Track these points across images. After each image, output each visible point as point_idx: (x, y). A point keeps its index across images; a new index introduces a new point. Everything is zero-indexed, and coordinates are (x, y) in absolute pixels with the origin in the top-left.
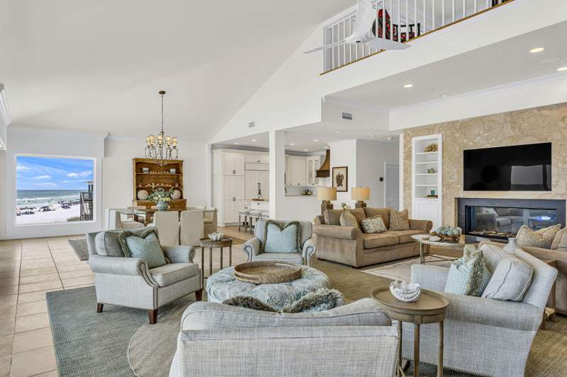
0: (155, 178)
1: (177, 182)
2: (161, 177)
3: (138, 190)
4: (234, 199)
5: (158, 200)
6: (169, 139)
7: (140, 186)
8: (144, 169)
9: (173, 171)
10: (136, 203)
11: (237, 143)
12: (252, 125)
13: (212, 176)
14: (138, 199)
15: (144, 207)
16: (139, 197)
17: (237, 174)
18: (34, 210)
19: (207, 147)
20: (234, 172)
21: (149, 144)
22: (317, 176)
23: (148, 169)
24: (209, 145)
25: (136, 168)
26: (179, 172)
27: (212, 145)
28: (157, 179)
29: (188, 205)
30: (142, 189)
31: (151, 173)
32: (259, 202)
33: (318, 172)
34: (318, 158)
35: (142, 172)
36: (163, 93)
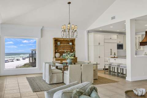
0: (63, 47)
1: (72, 49)
2: (65, 46)
3: (56, 53)
4: (99, 57)
5: (68, 58)
6: (73, 26)
7: (56, 51)
8: (58, 43)
9: (71, 43)
10: (55, 59)
11: (101, 30)
12: (113, 18)
13: (88, 46)
14: (55, 57)
15: (59, 62)
16: (56, 56)
17: (100, 45)
18: (14, 60)
19: (85, 31)
20: (99, 44)
21: (63, 29)
22: (140, 45)
23: (59, 43)
24: (86, 31)
25: (55, 43)
26: (73, 44)
27: (88, 31)
28: (64, 47)
29: (78, 60)
30: (57, 52)
31: (61, 45)
32: (115, 59)
33: (141, 43)
34: (140, 36)
35: (57, 44)
36: (69, 3)
